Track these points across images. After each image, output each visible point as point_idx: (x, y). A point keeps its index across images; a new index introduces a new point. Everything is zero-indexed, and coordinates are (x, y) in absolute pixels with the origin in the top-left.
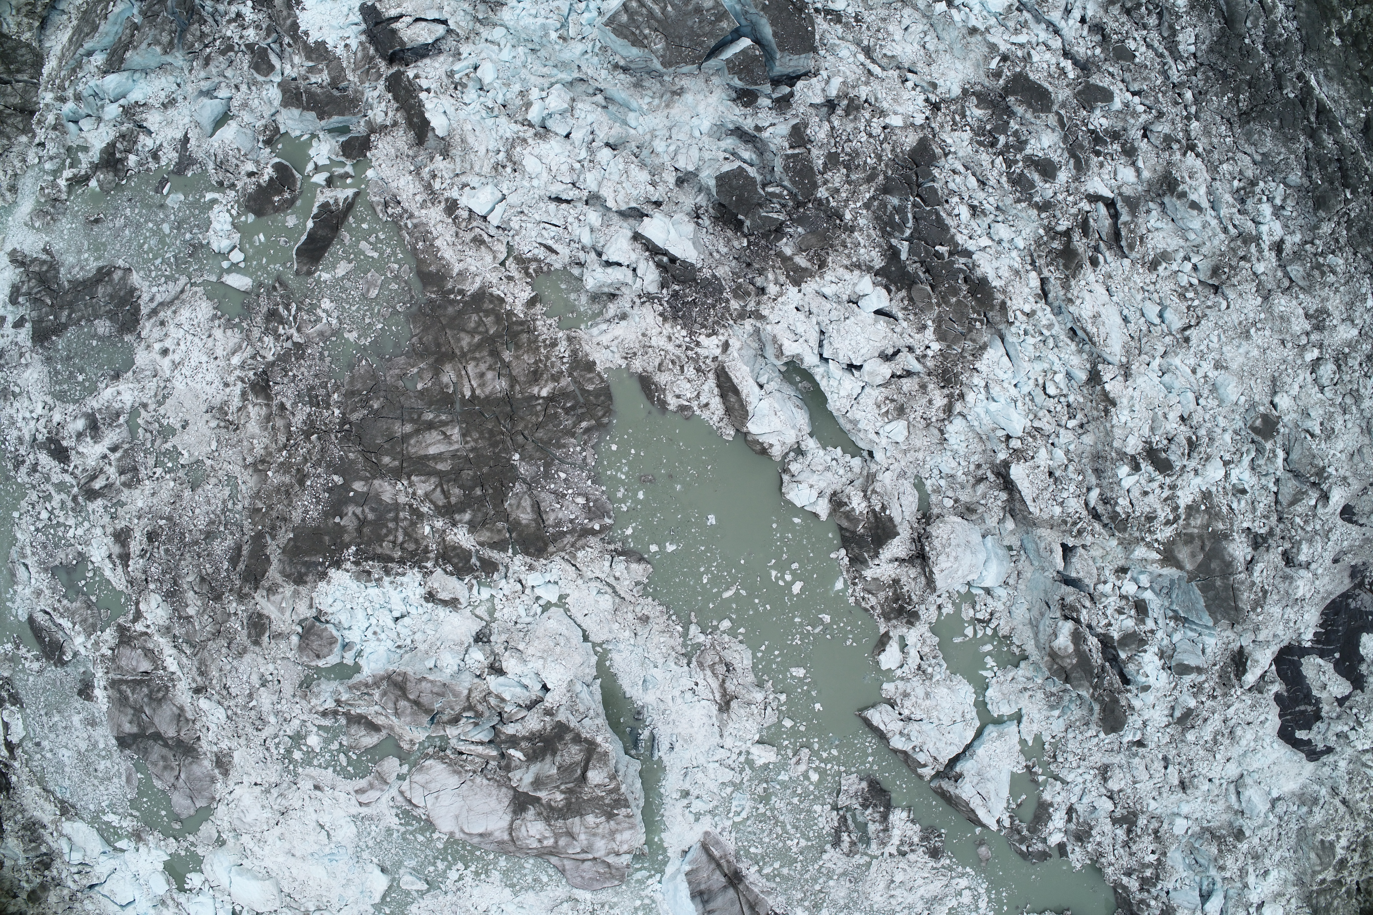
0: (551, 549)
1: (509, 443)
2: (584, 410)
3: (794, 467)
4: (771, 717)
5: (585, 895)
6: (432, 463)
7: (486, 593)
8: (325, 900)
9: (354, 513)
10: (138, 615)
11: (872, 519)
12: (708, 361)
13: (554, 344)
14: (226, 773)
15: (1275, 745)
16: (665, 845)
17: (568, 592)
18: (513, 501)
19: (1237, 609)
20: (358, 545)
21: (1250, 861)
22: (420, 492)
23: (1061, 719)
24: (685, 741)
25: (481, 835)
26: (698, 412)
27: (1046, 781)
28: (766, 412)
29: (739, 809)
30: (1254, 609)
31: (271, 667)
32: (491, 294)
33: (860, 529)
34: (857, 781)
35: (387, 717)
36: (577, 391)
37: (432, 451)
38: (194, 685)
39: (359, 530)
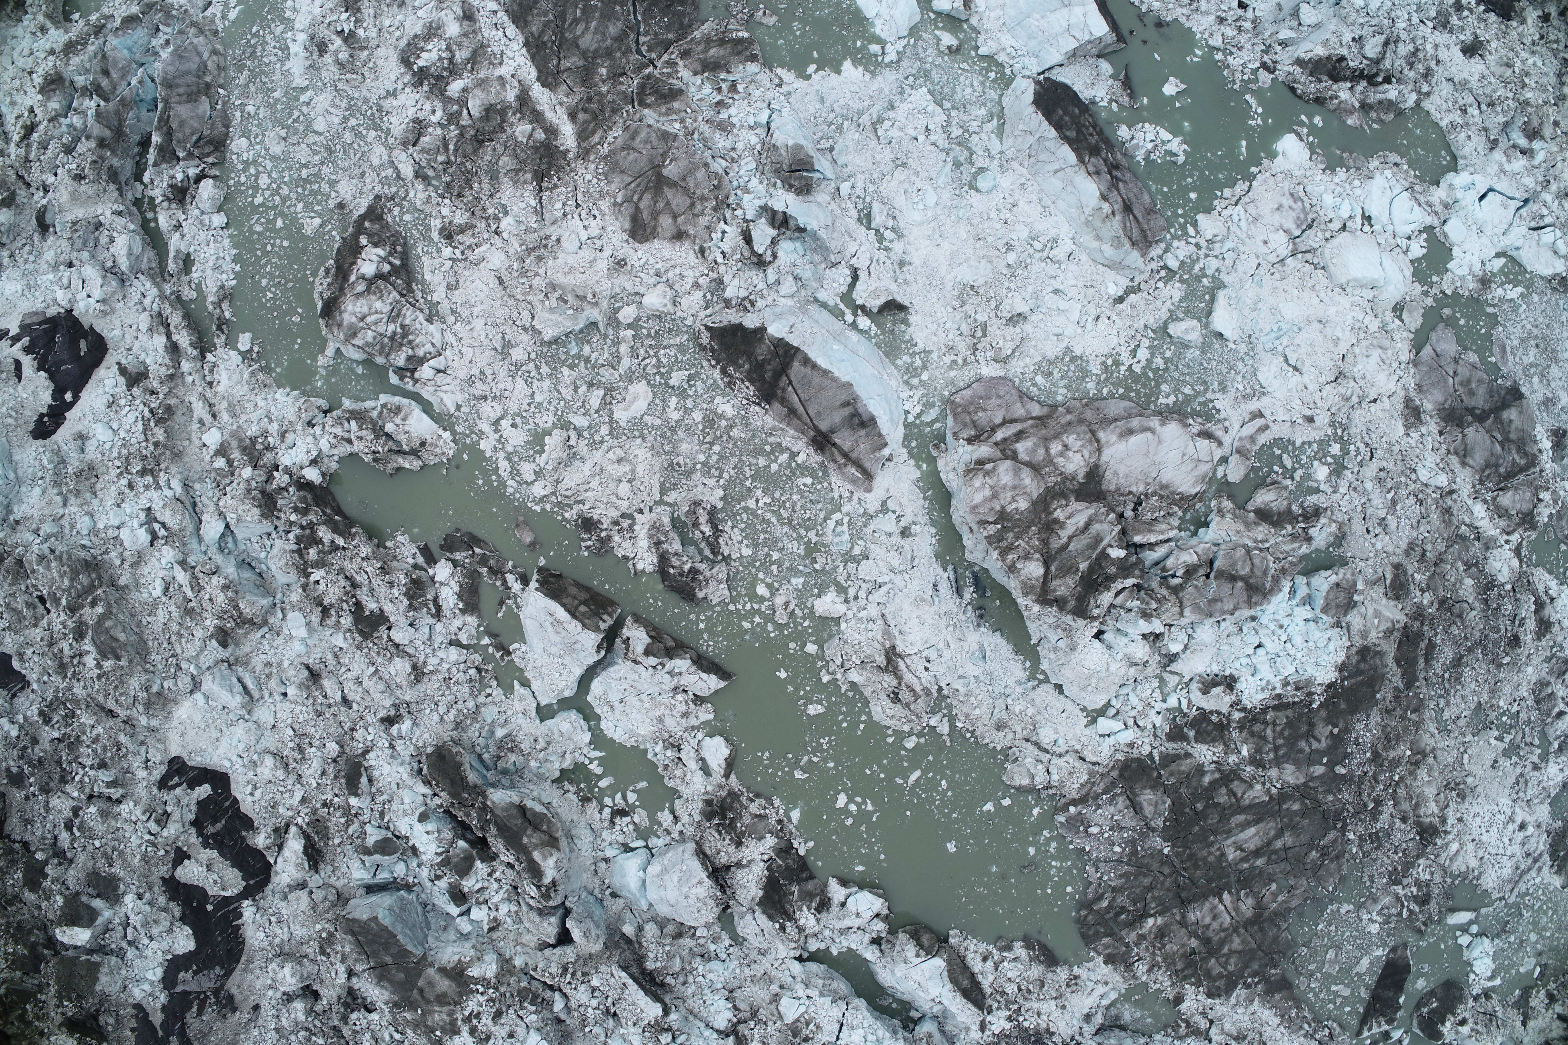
0: (1115, 774)
1: (1176, 862)
2: (1108, 916)
3: (879, 926)
4: (832, 650)
5: (989, 370)
6: (1250, 818)
7: (1172, 702)
8: (1277, 276)
9: (1319, 741)
10: (1517, 552)
11: (788, 906)
12: (996, 1005)
13: (1149, 971)
14: (1408, 401)
15: (227, 764)
16: (912, 462)
17: (1087, 732)
18: (1162, 807)
19: (353, 933)
20: (1311, 710)
21: (193, 604)
22: (1258, 787)
23: (489, 721)
24: (923, 600)
25: (1131, 432)
26: (991, 947)
27: (479, 639)
28: (930, 984)
29: (839, 529)
30: (331, 935)
31: (1379, 546)
32: (1219, 996)
33: (795, 889)
34: (710, 597)
35: (1256, 541)
36: (1116, 930)
37: (1252, 830)
38: (1454, 496)
39: (1312, 725)
